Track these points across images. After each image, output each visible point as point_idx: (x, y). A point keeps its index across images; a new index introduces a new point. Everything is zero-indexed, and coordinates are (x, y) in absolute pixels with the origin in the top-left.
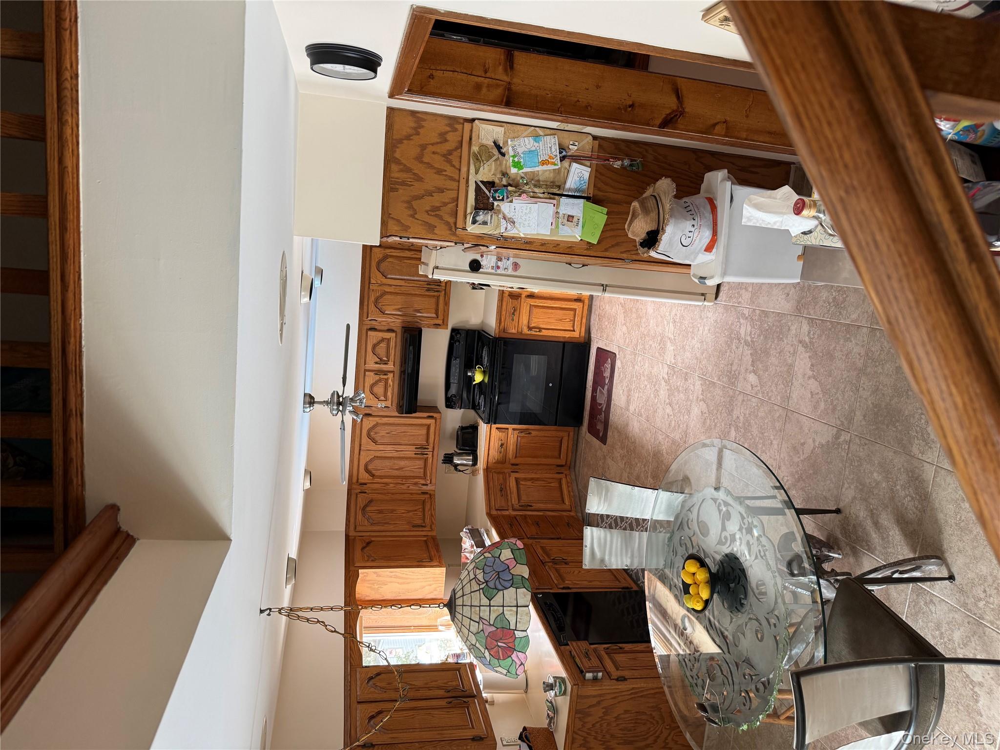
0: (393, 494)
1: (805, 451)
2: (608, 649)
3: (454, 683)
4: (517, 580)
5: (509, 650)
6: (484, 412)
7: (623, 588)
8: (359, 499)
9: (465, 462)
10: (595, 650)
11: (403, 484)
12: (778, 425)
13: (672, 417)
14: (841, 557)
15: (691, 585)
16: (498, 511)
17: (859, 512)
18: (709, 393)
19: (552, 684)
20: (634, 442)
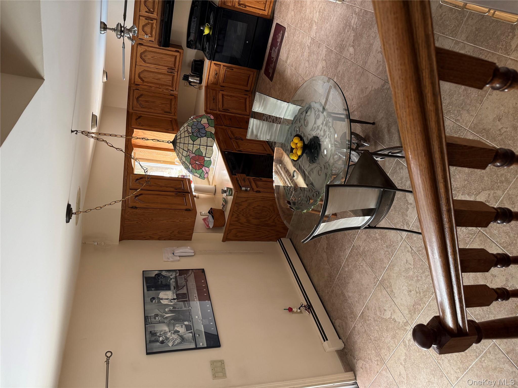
0: (154, 93)
1: (366, 92)
2: (254, 179)
3: (179, 186)
4: (208, 134)
5: (201, 166)
6: (208, 52)
7: (268, 154)
8: (135, 93)
9: (195, 81)
10: (248, 179)
11: (160, 88)
12: (357, 77)
13: (308, 68)
14: (369, 145)
15: (294, 149)
16: (211, 111)
17: (384, 124)
18: (329, 56)
19: (226, 190)
20: (286, 81)
